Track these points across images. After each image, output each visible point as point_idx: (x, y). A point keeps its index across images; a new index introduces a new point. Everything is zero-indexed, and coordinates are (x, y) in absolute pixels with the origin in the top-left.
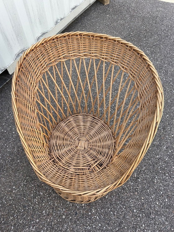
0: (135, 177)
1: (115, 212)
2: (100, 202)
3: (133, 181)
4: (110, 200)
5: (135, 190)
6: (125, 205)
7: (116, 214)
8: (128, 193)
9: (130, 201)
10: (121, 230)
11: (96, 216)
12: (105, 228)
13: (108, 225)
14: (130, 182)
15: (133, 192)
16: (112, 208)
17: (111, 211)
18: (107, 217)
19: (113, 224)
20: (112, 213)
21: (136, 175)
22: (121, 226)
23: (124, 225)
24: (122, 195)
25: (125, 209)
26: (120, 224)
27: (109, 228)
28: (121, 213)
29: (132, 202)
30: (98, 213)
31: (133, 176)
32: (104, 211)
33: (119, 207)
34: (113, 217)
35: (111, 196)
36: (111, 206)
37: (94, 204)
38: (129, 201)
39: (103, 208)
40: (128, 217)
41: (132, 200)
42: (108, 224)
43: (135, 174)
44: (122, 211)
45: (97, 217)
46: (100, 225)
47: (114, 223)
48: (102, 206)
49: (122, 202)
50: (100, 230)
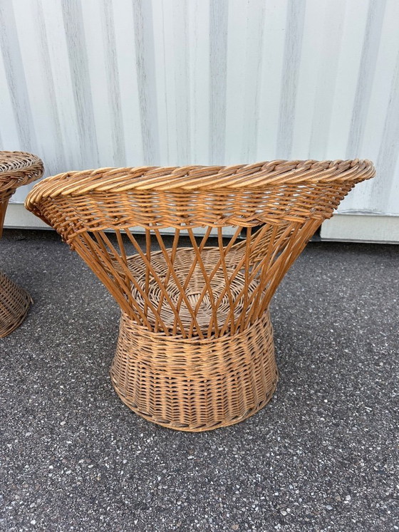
0: (279, 512)
1: (164, 483)
2: (174, 446)
3: (264, 510)
4: (187, 466)
5: (243, 522)
6: (190, 504)
7: (160, 487)
8: (223, 503)
9: (206, 516)
10: (127, 511)
11: (140, 448)
12: (122, 473)
13: (129, 479)
14: (257, 502)
15: (234, 517)
16: (169, 475)
17: (163, 476)
18: (146, 470)
19: (135, 489)
20: (159, 478)
21: (288, 514)
22: (136, 509)
23: (142, 515)
24: (212, 491)
25: (179, 507)
26: (139, 504)
27: (124, 483)
28: (168, 501)
29: (205, 520)
30: (149, 451)
31: (278, 506)
32: (157, 459)
33: (180, 491)
34: (151, 484)
35: (196, 464)
36: (173, 471)
37: (164, 437)
38: (205, 513)
39: (163, 456)
40: (163, 520)
41: (211, 520)
42: (132, 477)
43: (289, 510)
44: (172, 502)
45: (139, 450)
46: (125, 462)
47: (138, 490)
48: (167, 452)
49: (194, 495)
50: (115, 466)
